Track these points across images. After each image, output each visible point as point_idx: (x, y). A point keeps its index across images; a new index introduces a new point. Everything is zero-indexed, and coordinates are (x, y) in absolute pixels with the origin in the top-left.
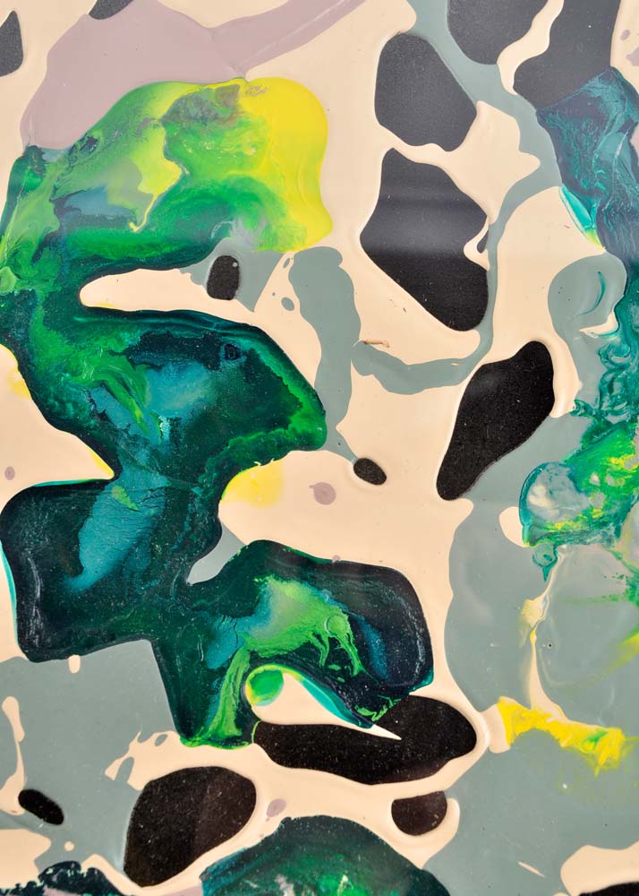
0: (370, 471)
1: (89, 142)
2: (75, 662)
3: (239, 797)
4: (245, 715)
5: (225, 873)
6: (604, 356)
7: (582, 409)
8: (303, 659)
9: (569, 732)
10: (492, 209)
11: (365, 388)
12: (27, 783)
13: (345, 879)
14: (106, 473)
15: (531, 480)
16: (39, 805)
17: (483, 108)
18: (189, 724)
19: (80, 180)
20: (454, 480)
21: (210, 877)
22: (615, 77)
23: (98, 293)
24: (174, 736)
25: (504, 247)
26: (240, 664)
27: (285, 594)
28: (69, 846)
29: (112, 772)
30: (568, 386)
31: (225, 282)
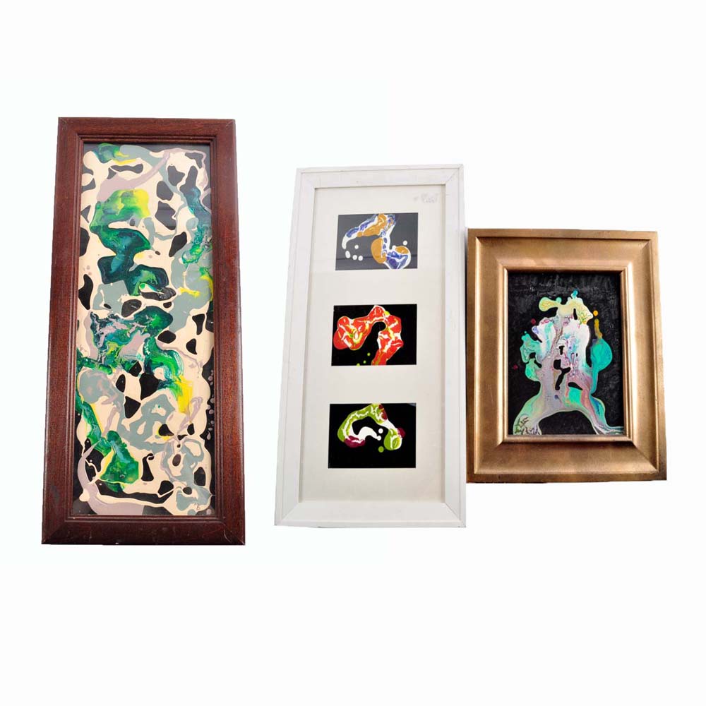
0: (158, 253)
1: (108, 200)
2: (111, 284)
3: (138, 304)
4: (139, 291)
5: (137, 315)
6: (195, 234)
7: (192, 242)
8: (148, 282)
9: (191, 292)
10: (176, 211)
11: (156, 240)
12: (105, 303)
13: (156, 315)
14: (115, 254)
15: (184, 253)
16: (107, 306)
17: (174, 193)
18: (130, 293)
19: (108, 205)
20: (171, 254)
21: (134, 315)
22: (196, 188)
23: (111, 226)
24: (128, 295)
25: (178, 217)
26: (138, 284)
27: (145, 272)
28: (112, 312)
29: (119, 300)
30: (189, 239)
31: (132, 224)
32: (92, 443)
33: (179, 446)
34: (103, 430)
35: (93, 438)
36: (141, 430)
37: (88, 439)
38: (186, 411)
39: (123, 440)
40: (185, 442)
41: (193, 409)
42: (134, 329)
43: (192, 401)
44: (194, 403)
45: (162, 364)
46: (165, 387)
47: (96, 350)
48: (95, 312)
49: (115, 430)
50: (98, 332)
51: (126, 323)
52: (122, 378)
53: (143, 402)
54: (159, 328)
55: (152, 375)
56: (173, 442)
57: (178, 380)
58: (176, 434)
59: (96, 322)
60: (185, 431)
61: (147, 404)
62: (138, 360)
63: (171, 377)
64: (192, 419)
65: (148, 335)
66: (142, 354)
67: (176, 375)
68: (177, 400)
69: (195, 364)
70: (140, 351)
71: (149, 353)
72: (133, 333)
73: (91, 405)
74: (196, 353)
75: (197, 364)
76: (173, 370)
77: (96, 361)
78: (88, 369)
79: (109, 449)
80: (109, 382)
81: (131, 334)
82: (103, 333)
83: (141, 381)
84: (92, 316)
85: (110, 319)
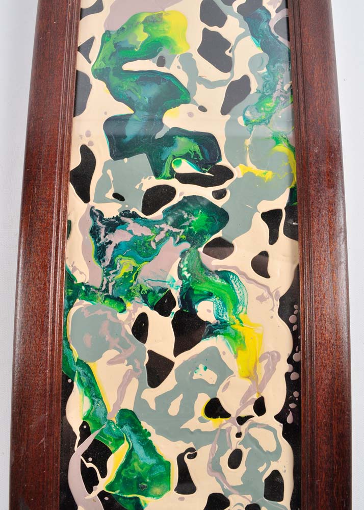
0: (203, 109)
1: (123, 29)
2: (126, 160)
3: (171, 192)
4: (172, 171)
5: (169, 211)
6: (264, 78)
7: (258, 91)
8: (187, 157)
9: (258, 172)
10: (233, 43)
11: (200, 88)
12: (114, 191)
13: (200, 211)
14: (132, 112)
15: (246, 110)
16: (118, 197)
17: (229, 17)
18: (157, 175)
19: (121, 38)
20: (225, 111)
21: (165, 212)
22: (264, 8)
23: (128, 67)
24: (153, 177)
25: (236, 51)
26: (170, 159)
27: (182, 141)
28: (127, 206)
29: (137, 187)
30: (254, 86)
31: (161, 63)
32: (91, 428)
33: (239, 435)
34: (110, 409)
35: (94, 421)
36: (174, 409)
37: (84, 423)
38: (252, 376)
39: (145, 425)
40: (250, 427)
41: (263, 371)
42: (162, 234)
43: (261, 359)
44: (265, 362)
45: (210, 295)
46: (216, 335)
47: (99, 270)
48: (98, 207)
49: (131, 408)
50: (103, 240)
51: (150, 224)
52: (143, 319)
53: (178, 361)
54: (206, 234)
55: (194, 313)
56: (230, 428)
57: (237, 321)
58: (234, 415)
59: (99, 224)
60: (250, 410)
61: (185, 363)
62: (169, 288)
63: (227, 317)
64: (261, 387)
65: (186, 245)
66: (177, 278)
67: (234, 314)
68: (236, 356)
69: (266, 294)
70: (174, 273)
71: (188, 276)
72: (162, 241)
73: (91, 365)
74: (267, 276)
75: (270, 294)
76: (230, 305)
77: (99, 290)
78: (86, 303)
79: (120, 439)
80: (120, 325)
81: (158, 244)
82: (110, 242)
83: (175, 324)
84: (92, 214)
85: (123, 219)
